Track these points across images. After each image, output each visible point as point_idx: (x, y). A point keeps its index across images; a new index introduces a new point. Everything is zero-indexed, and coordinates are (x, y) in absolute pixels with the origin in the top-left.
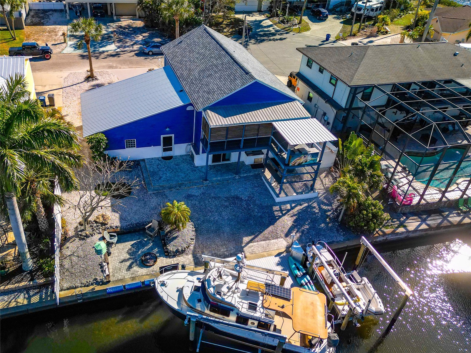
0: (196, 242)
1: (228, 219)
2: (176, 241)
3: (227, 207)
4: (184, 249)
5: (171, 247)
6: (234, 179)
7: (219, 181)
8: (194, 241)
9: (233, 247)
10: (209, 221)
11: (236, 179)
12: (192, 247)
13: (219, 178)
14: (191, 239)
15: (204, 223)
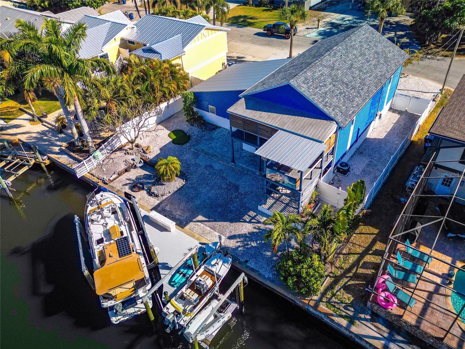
0: (170, 196)
1: (209, 197)
2: (160, 186)
3: (221, 189)
4: (158, 194)
5: (154, 189)
6: (254, 173)
7: (242, 168)
8: (170, 194)
9: (187, 217)
10: (196, 189)
11: (256, 174)
12: (164, 197)
13: (244, 166)
14: (169, 192)
15: (192, 188)
